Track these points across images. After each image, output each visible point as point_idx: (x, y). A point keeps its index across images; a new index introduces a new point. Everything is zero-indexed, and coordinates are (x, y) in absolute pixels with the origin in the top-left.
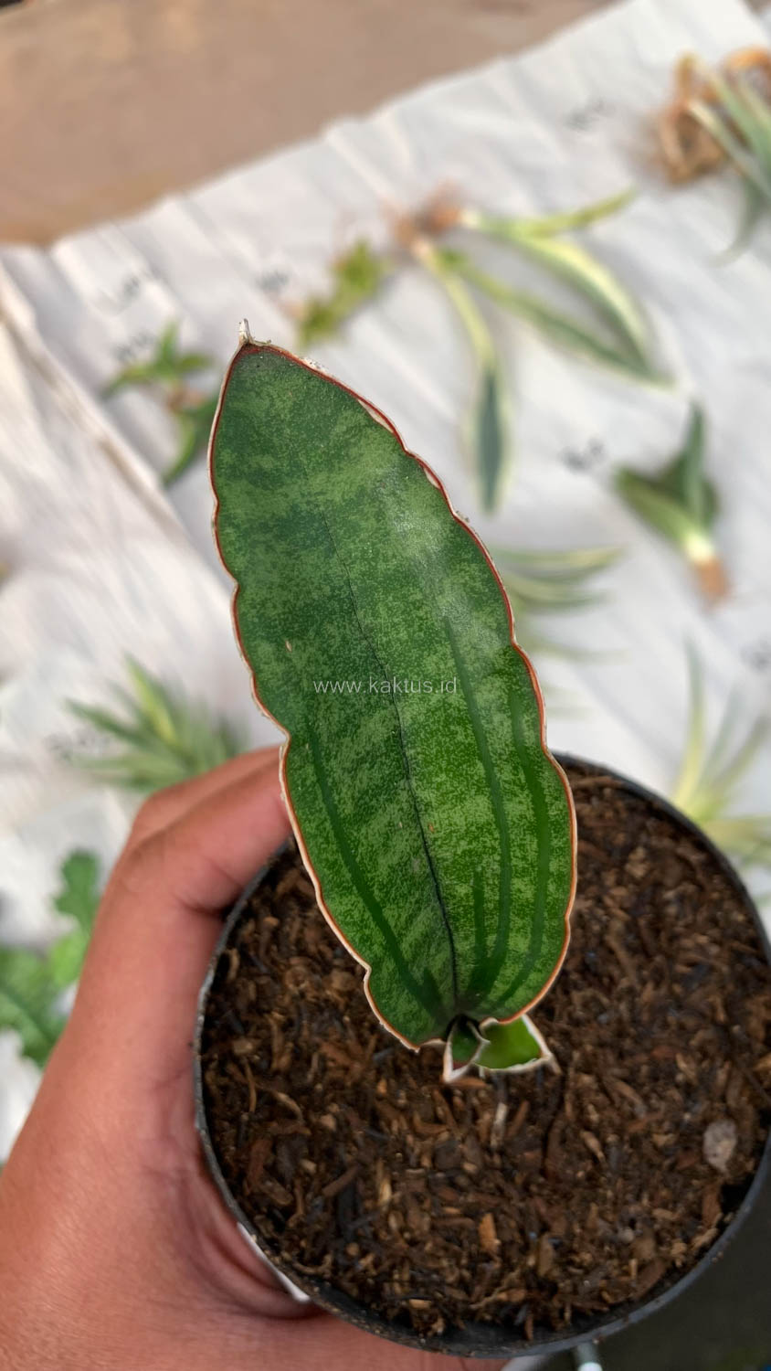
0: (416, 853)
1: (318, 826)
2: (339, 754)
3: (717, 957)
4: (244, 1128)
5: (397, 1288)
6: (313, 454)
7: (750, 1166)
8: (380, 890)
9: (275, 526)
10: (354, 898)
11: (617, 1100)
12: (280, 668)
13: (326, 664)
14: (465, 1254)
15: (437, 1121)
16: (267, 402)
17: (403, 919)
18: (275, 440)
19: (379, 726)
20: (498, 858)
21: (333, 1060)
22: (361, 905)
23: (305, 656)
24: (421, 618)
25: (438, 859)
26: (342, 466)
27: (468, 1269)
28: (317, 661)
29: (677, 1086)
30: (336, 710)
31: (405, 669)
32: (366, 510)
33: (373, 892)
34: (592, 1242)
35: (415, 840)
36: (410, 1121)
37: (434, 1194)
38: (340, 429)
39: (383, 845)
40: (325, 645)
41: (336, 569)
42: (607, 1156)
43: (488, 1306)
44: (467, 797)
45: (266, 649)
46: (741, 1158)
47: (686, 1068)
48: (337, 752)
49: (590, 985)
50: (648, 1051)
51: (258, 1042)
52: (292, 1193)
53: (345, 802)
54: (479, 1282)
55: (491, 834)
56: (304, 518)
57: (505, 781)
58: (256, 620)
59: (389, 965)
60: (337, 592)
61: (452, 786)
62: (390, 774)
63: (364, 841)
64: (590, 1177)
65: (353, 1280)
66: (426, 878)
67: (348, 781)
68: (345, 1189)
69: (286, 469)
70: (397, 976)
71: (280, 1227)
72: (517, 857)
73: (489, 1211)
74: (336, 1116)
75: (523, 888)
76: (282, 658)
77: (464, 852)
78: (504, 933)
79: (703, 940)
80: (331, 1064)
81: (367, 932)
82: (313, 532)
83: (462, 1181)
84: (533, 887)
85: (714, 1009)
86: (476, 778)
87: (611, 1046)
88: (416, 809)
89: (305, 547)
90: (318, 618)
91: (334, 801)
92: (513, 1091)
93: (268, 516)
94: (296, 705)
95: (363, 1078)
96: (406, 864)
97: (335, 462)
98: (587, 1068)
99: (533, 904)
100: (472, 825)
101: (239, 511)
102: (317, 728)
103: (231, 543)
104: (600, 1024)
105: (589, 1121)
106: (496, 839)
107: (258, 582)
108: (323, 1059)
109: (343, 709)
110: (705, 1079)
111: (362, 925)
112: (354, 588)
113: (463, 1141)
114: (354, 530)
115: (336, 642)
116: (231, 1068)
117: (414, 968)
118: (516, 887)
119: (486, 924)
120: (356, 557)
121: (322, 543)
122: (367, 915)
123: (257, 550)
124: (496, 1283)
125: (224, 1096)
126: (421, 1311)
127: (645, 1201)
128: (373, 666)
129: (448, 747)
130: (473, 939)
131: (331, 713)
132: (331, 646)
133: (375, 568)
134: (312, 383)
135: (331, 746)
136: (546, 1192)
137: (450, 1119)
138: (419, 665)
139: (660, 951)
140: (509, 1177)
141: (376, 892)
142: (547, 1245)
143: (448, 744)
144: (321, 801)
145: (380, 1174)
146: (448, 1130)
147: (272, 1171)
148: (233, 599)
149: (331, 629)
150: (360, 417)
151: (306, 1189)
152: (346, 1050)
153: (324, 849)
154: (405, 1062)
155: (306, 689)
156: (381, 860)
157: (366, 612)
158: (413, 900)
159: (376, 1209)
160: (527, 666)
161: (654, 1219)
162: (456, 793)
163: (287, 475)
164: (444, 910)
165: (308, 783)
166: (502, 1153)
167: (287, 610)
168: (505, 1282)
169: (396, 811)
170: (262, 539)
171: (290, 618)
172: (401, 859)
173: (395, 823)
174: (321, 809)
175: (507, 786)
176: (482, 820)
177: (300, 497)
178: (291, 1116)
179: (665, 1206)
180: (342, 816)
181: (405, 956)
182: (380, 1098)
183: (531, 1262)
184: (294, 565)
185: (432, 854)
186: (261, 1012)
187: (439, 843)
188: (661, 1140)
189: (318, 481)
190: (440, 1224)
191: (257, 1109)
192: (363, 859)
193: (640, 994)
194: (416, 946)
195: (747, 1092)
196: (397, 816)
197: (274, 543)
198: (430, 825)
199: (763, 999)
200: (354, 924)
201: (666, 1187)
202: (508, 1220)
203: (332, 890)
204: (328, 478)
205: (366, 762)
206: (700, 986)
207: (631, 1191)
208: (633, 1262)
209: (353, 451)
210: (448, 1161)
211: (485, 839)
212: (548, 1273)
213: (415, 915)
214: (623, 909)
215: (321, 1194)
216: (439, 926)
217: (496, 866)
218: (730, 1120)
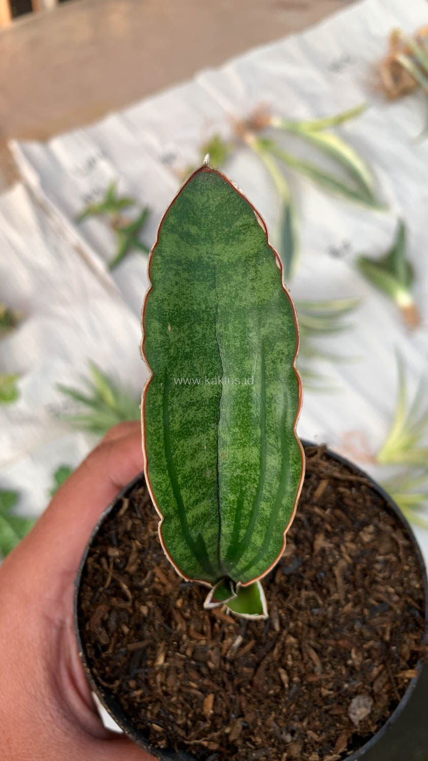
0: (211, 466)
1: (155, 429)
2: (180, 395)
3: (396, 603)
4: (97, 595)
5: (149, 715)
6: (220, 233)
7: (373, 729)
8: (182, 478)
9: (185, 264)
10: (165, 477)
11: (306, 658)
12: (160, 338)
13: (188, 345)
14: (192, 711)
15: (202, 633)
16: (205, 199)
17: (192, 500)
18: (203, 220)
19: (209, 389)
20: (256, 486)
21: (159, 578)
22: (168, 482)
23: (177, 337)
25: (223, 475)
26: (234, 243)
27: (191, 721)
28: (184, 341)
29: (346, 666)
30: (186, 372)
32: (238, 270)
33: (178, 478)
34: (266, 733)
35: (211, 459)
36: (188, 627)
37: (187, 672)
38: (238, 223)
39: (192, 455)
40: (191, 335)
41: (212, 296)
42: (290, 688)
43: (195, 745)
44: (248, 446)
45: (156, 325)
46: (370, 722)
47: (355, 658)
48: (179, 394)
50: (336, 640)
51: (122, 553)
52: (110, 639)
53: (175, 423)
54: (195, 730)
55: (255, 471)
56: (203, 265)
57: (269, 443)
58: (156, 308)
59: (175, 523)
60: (208, 309)
61: (241, 436)
62: (207, 417)
63: (180, 448)
64: (277, 696)
65: (127, 700)
66: (212, 483)
67: (181, 411)
68: (140, 649)
69: (203, 236)
70: (180, 530)
71: (98, 655)
72: (266, 490)
73: (213, 693)
74: (149, 609)
75: (265, 509)
76: (163, 333)
77: (237, 476)
78: (250, 529)
79: (391, 590)
80: (156, 580)
81: (168, 498)
82: (206, 274)
83: (204, 670)
84: (271, 509)
85: (384, 630)
86: (255, 436)
87: (315, 629)
88: (217, 442)
89: (198, 280)
90: (193, 320)
91: (169, 419)
92: (249, 632)
93: (183, 257)
94: (163, 360)
95: (171, 594)
96: (202, 470)
97: (231, 240)
98: (295, 634)
99: (269, 519)
100: (246, 462)
101: (167, 249)
102: (171, 377)
103: (157, 265)
104: (312, 614)
105: (286, 664)
106: (257, 475)
107: (164, 289)
108: (154, 575)
109: (190, 372)
110: (364, 670)
111: (166, 493)
112: (219, 311)
113: (212, 649)
114: (229, 279)
115: (199, 336)
116: (104, 560)
117: (192, 531)
118: (262, 506)
119: (241, 522)
120: (225, 294)
121: (209, 281)
122: (170, 489)
123: (170, 273)
124: (203, 734)
125: (94, 574)
126: (157, 732)
127: (305, 724)
128: (216, 356)
129: (244, 414)
130: (232, 527)
131: (182, 372)
132: (195, 337)
133: (234, 303)
134: (232, 196)
135: (176, 389)
136: (249, 695)
137: (209, 635)
138: (241, 363)
139: (363, 587)
140: (231, 679)
141: (180, 479)
142: (239, 724)
143: (245, 412)
144: (161, 416)
145: (162, 649)
146: (206, 640)
147: (104, 623)
148: (147, 293)
149: (198, 328)
150: (251, 220)
151: (118, 641)
152: (167, 574)
153: (156, 443)
154: (196, 594)
155: (172, 354)
156: (188, 463)
157: (221, 325)
158: (201, 492)
159: (153, 666)
160: (298, 382)
161: (306, 736)
162: (241, 441)
163: (203, 240)
164: (219, 505)
166: (232, 663)
167: (175, 309)
168: (209, 736)
169: (205, 439)
170: (175, 268)
171: (176, 314)
172: (201, 466)
173: (203, 445)
174: (160, 421)
175: (270, 447)
176: (253, 462)
177: (205, 252)
178: (126, 599)
179: (315, 731)
180: (171, 429)
181: (188, 522)
182: (176, 608)
183: (227, 730)
184: (189, 287)
185: (220, 471)
186: (130, 538)
187: (225, 466)
188: (325, 692)
189: (218, 248)
190: (184, 690)
191: (109, 588)
192: (177, 457)
193: (343, 607)
194: (196, 518)
195: (387, 687)
196: (205, 442)
197: (181, 272)
198: (223, 454)
199: (415, 637)
200: (161, 491)
201: (320, 720)
202: (222, 702)
203: (153, 467)
204: (224, 247)
205: (195, 406)
206: (381, 616)
207: (298, 714)
208: (285, 755)
209: (242, 237)
210: (201, 657)
211: (251, 473)
212: (235, 741)
213: (200, 501)
214: (350, 556)
215: (126, 647)
216: (214, 513)
217: (254, 491)
218: (371, 698)
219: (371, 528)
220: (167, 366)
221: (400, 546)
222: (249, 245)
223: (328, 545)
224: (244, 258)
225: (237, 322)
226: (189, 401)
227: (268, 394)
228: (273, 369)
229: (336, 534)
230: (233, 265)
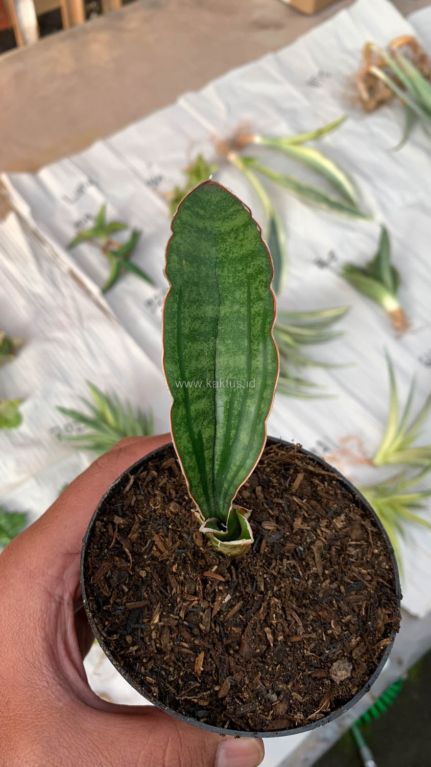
0: (210, 371)
2: (189, 309)
3: (370, 581)
5: (143, 670)
6: (219, 215)
7: (354, 691)
8: (189, 373)
9: (195, 228)
10: (176, 368)
11: (289, 618)
12: (178, 266)
13: (196, 277)
14: (184, 670)
15: (195, 594)
16: (209, 197)
17: (195, 395)
18: (208, 208)
19: (210, 311)
22: (179, 373)
23: (189, 269)
24: (239, 277)
26: (228, 221)
27: (182, 680)
28: (193, 274)
29: (327, 635)
31: (227, 294)
32: (232, 236)
34: (252, 691)
35: (211, 365)
36: (182, 591)
37: (179, 632)
39: (196, 356)
40: (199, 272)
42: (275, 646)
43: (186, 700)
44: (238, 354)
45: (174, 257)
46: (350, 684)
47: (335, 629)
48: (189, 307)
49: (294, 559)
50: (316, 611)
51: (126, 522)
52: (111, 593)
53: (185, 328)
54: (185, 690)
55: (243, 375)
58: (175, 248)
61: (232, 347)
62: (209, 331)
63: (188, 349)
64: (263, 656)
65: (123, 656)
67: (190, 320)
68: (138, 608)
69: (207, 217)
70: (185, 420)
71: (99, 609)
73: (203, 651)
74: (147, 572)
75: (251, 405)
76: (180, 263)
79: (364, 571)
80: (155, 548)
82: (209, 238)
83: (196, 631)
84: (255, 405)
85: (360, 607)
86: (243, 346)
88: (215, 353)
89: (204, 240)
90: (200, 262)
91: (181, 324)
92: (238, 594)
93: (194, 224)
94: (179, 280)
96: (204, 372)
97: (226, 219)
98: (278, 597)
100: (236, 368)
101: (184, 218)
102: (184, 293)
104: (294, 582)
105: (271, 623)
107: (181, 238)
108: (153, 543)
109: (197, 295)
110: (343, 640)
112: (218, 260)
113: (204, 611)
114: (225, 241)
115: (204, 274)
117: (194, 424)
118: (248, 404)
119: (232, 422)
120: (222, 250)
121: (211, 242)
123: (186, 230)
124: (193, 692)
126: (150, 684)
127: (289, 686)
130: (225, 428)
131: (192, 293)
132: (201, 273)
133: (228, 255)
134: (228, 196)
135: (187, 303)
136: (237, 656)
137: (201, 595)
138: (233, 294)
139: (339, 564)
140: (221, 640)
141: (187, 373)
142: (228, 682)
143: (235, 328)
144: (176, 320)
145: (157, 610)
146: (198, 600)
147: (107, 580)
148: (170, 238)
149: (203, 268)
150: (241, 208)
151: (118, 597)
152: (164, 543)
153: (171, 339)
154: (190, 560)
155: (185, 279)
156: (193, 362)
157: (219, 270)
158: (203, 390)
159: (148, 624)
160: (273, 300)
161: (291, 697)
162: (233, 351)
164: (215, 408)
165: (173, 310)
167: (188, 252)
168: (199, 696)
169: (206, 347)
170: (189, 228)
171: (189, 255)
172: (203, 368)
173: (204, 352)
174: (175, 323)
175: (254, 352)
176: (242, 367)
177: (209, 225)
179: (300, 693)
180: (183, 332)
181: (192, 414)
183: (217, 688)
185: (217, 376)
187: (221, 371)
188: (308, 653)
189: (218, 224)
190: (177, 649)
191: (112, 549)
192: (186, 355)
193: (322, 583)
194: (198, 413)
195: (366, 657)
196: (206, 350)
197: (193, 232)
198: (219, 362)
199: (388, 612)
200: (173, 378)
201: (304, 684)
202: (212, 662)
203: (169, 358)
204: (222, 223)
205: (200, 320)
206: (356, 594)
207: (283, 676)
208: (272, 712)
209: (234, 217)
210: (193, 618)
211: (241, 377)
212: (223, 699)
213: (202, 398)
214: (325, 539)
215: (125, 605)
216: (211, 413)
217: (242, 392)
218: (350, 663)
219: (343, 517)
220: (182, 285)
221: (369, 532)
222: (239, 220)
223: (305, 527)
224: (235, 229)
225: (230, 267)
226: (196, 315)
227: (253, 312)
228: (256, 293)
229: (312, 520)
230: (229, 233)
